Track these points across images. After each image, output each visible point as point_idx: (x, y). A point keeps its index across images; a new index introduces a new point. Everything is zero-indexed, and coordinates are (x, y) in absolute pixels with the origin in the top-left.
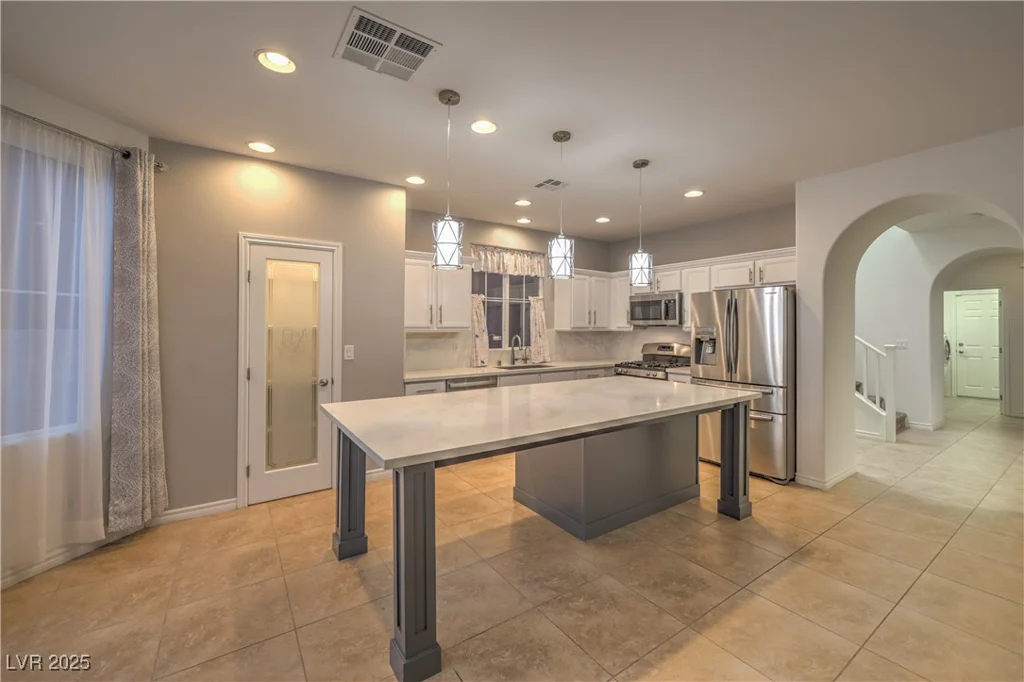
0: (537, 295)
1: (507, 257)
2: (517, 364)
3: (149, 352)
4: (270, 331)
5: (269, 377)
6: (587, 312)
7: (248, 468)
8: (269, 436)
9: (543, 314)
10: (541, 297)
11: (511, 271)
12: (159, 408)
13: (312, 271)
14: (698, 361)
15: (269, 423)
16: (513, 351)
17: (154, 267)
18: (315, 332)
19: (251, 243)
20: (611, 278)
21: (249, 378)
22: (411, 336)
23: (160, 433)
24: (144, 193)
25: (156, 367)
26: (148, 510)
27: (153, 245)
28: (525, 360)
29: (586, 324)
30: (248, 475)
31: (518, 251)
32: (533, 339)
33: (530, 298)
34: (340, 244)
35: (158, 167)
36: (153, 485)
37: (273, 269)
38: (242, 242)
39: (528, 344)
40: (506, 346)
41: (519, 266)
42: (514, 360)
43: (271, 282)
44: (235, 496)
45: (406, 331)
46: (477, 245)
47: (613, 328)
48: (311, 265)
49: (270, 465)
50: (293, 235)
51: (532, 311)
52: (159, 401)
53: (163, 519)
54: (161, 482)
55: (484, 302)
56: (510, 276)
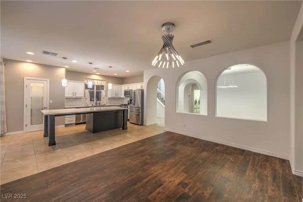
0: (103, 89)
1: (95, 81)
2: (97, 105)
3: (3, 101)
4: (32, 97)
5: (31, 107)
6: (115, 93)
7: (26, 125)
8: (31, 119)
9: (105, 94)
10: (104, 90)
11: (96, 84)
12: (5, 112)
13: (42, 85)
14: (130, 104)
15: (31, 117)
16: (96, 102)
17: (4, 84)
18: (43, 97)
19: (27, 79)
20: (121, 86)
21: (26, 107)
22: (66, 98)
23: (5, 117)
24: (2, 70)
25: (5, 104)
26: (3, 132)
27: (4, 80)
28: (100, 104)
29: (115, 96)
30: (26, 126)
31: (98, 80)
32: (102, 99)
33: (102, 90)
34: (49, 80)
35: (5, 64)
36: (4, 127)
37: (32, 84)
38: (25, 79)
39: (101, 100)
40: (95, 101)
41: (98, 83)
42: (96, 104)
43: (32, 87)
44: (23, 130)
45: (65, 97)
46: (87, 79)
47: (122, 97)
48: (42, 84)
49: (31, 124)
50: (37, 78)
51: (102, 93)
52: (5, 111)
53: (6, 134)
54: (6, 127)
55: (89, 91)
56: (96, 86)
